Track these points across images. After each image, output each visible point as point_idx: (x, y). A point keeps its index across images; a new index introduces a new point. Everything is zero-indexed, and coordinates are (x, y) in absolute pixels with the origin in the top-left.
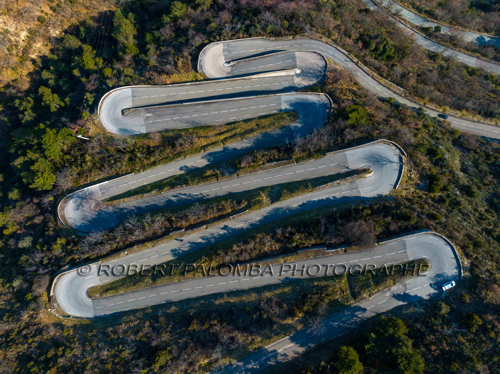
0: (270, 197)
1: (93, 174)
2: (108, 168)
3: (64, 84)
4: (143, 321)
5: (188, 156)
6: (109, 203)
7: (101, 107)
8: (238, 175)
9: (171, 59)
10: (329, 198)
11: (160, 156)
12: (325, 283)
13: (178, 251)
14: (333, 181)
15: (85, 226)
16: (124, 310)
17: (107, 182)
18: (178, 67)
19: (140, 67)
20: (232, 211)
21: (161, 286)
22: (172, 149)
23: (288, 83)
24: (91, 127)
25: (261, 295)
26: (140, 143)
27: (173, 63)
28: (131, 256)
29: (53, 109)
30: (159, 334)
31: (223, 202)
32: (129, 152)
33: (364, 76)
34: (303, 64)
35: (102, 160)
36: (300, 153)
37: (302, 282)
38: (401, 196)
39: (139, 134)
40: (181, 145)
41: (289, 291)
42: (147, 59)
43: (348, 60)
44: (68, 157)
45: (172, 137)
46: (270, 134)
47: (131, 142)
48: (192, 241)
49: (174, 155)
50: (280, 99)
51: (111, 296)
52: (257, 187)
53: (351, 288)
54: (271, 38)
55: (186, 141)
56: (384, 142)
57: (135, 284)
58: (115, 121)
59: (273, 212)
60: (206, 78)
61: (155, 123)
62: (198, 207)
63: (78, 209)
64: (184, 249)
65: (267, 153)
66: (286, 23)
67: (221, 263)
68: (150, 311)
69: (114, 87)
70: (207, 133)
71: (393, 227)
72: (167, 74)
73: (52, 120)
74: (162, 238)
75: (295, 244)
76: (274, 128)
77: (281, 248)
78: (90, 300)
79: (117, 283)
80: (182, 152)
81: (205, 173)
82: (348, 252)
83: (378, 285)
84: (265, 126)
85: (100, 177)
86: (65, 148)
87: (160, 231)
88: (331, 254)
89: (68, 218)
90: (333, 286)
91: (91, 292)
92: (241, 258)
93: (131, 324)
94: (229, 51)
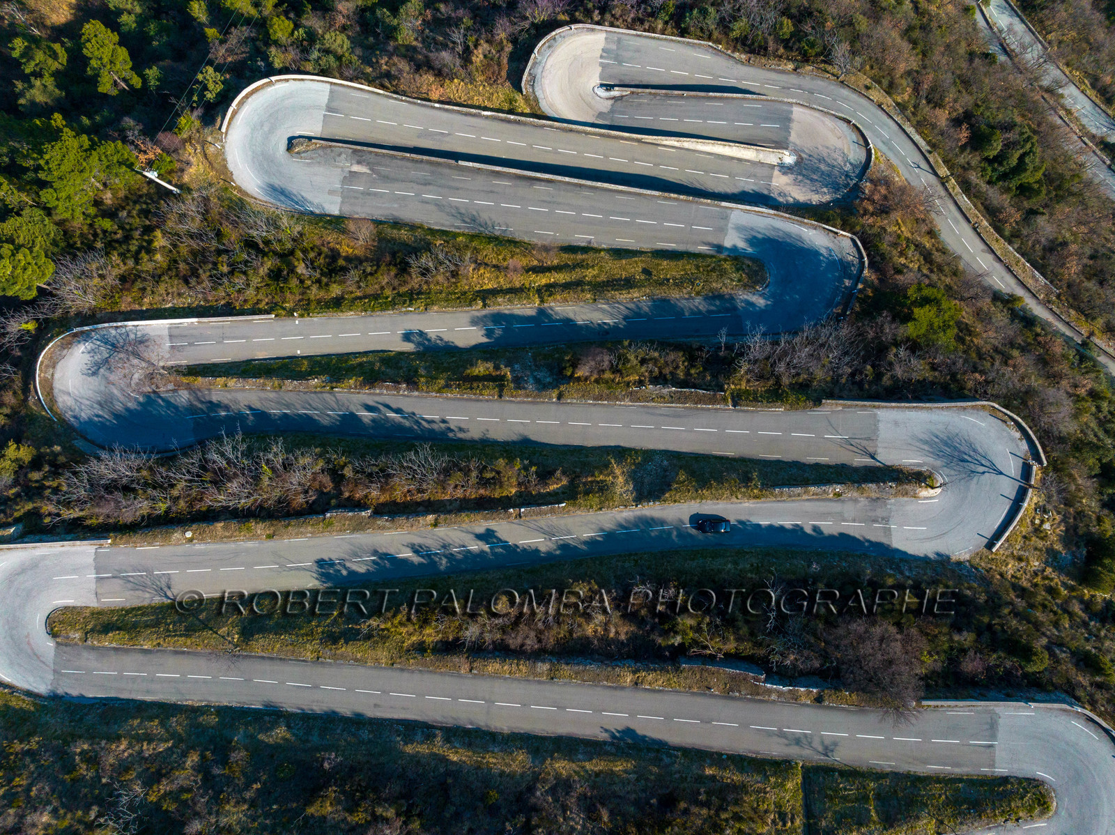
0: (634, 479)
1: (161, 289)
2: (207, 284)
3: (159, 33)
4: (183, 746)
5: (436, 308)
6: (185, 380)
7: (235, 113)
8: (560, 397)
9: (457, 36)
10: (802, 529)
11: (359, 287)
12: (735, 777)
13: (338, 567)
14: (825, 484)
15: (102, 426)
16: (139, 697)
17: (195, 320)
18: (471, 63)
19: (371, 39)
20: (519, 495)
21: (263, 658)
22: (396, 276)
23: (755, 184)
24: (193, 160)
25: (543, 762)
26: (314, 236)
27: (459, 49)
28: (199, 547)
29: (105, 87)
30: (217, 801)
31: (501, 462)
32: (275, 253)
33: (956, 221)
34: (807, 144)
35: (199, 257)
36: (748, 381)
37: (670, 756)
38: (1001, 575)
39: (317, 211)
40: (425, 272)
41: (625, 771)
42: (395, 22)
43: (924, 165)
44: (107, 224)
45: (405, 244)
46: (675, 306)
47: (291, 228)
48: (384, 550)
49: (399, 295)
50: (726, 218)
51: (115, 649)
52: (606, 444)
53: (809, 813)
54: (737, 55)
55: (441, 263)
56: (993, 413)
57: (189, 632)
58: (263, 161)
59: (636, 526)
60: (539, 113)
61: (369, 194)
62: (426, 459)
63: (94, 374)
64: (355, 567)
65: (656, 354)
66: (788, 26)
67: (451, 638)
68: (213, 720)
69: (285, 70)
70: (504, 259)
71: (971, 665)
72: (436, 75)
73: (98, 118)
74: (302, 520)
75: (678, 640)
76: (689, 293)
77: (633, 638)
78: (51, 644)
79: (142, 615)
80: (422, 293)
81: (472, 365)
82: (826, 703)
83: (892, 826)
84: (668, 280)
85: (180, 303)
86: (108, 197)
87: (301, 499)
88: (774, 697)
89: (60, 391)
90: (759, 791)
91: (61, 622)
92: (514, 641)
93: (145, 747)
94: (619, 60)
